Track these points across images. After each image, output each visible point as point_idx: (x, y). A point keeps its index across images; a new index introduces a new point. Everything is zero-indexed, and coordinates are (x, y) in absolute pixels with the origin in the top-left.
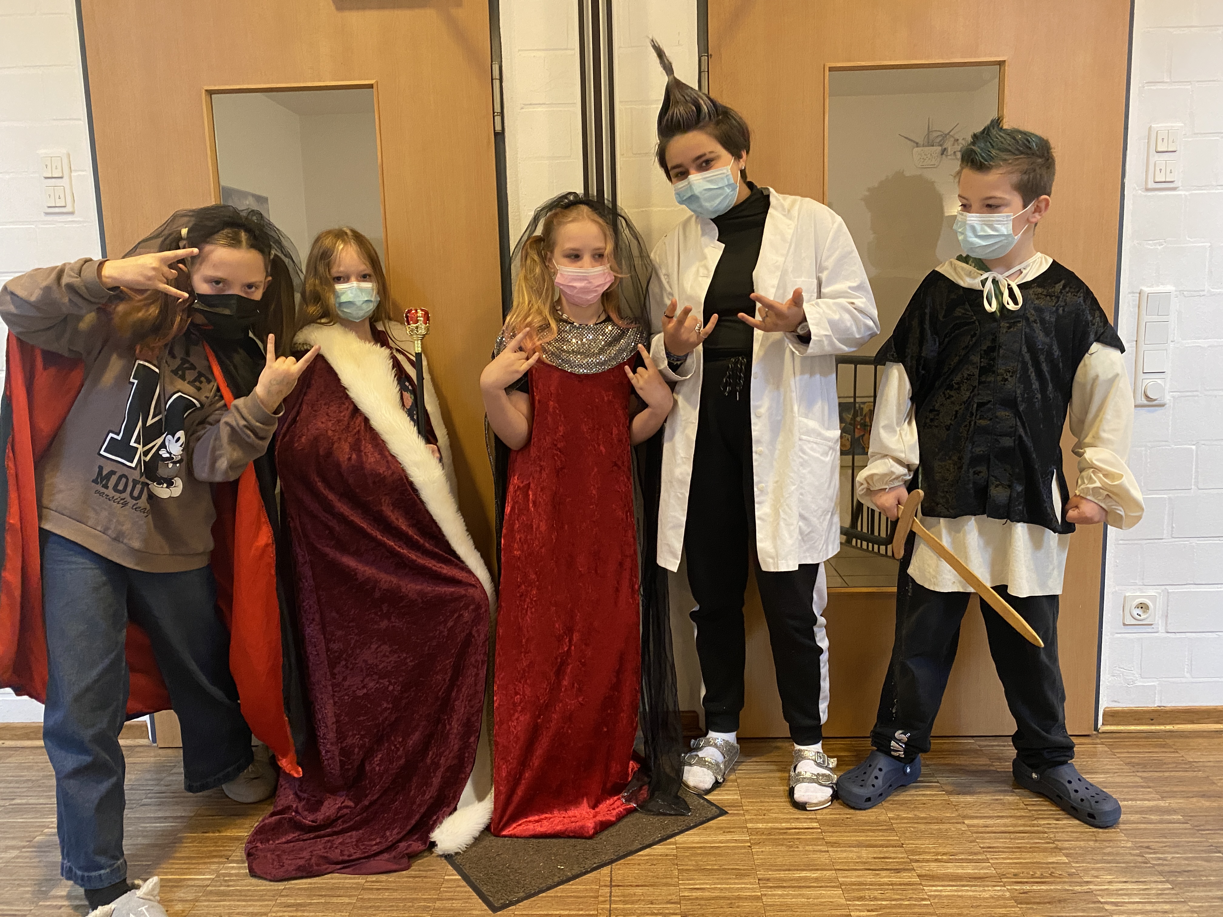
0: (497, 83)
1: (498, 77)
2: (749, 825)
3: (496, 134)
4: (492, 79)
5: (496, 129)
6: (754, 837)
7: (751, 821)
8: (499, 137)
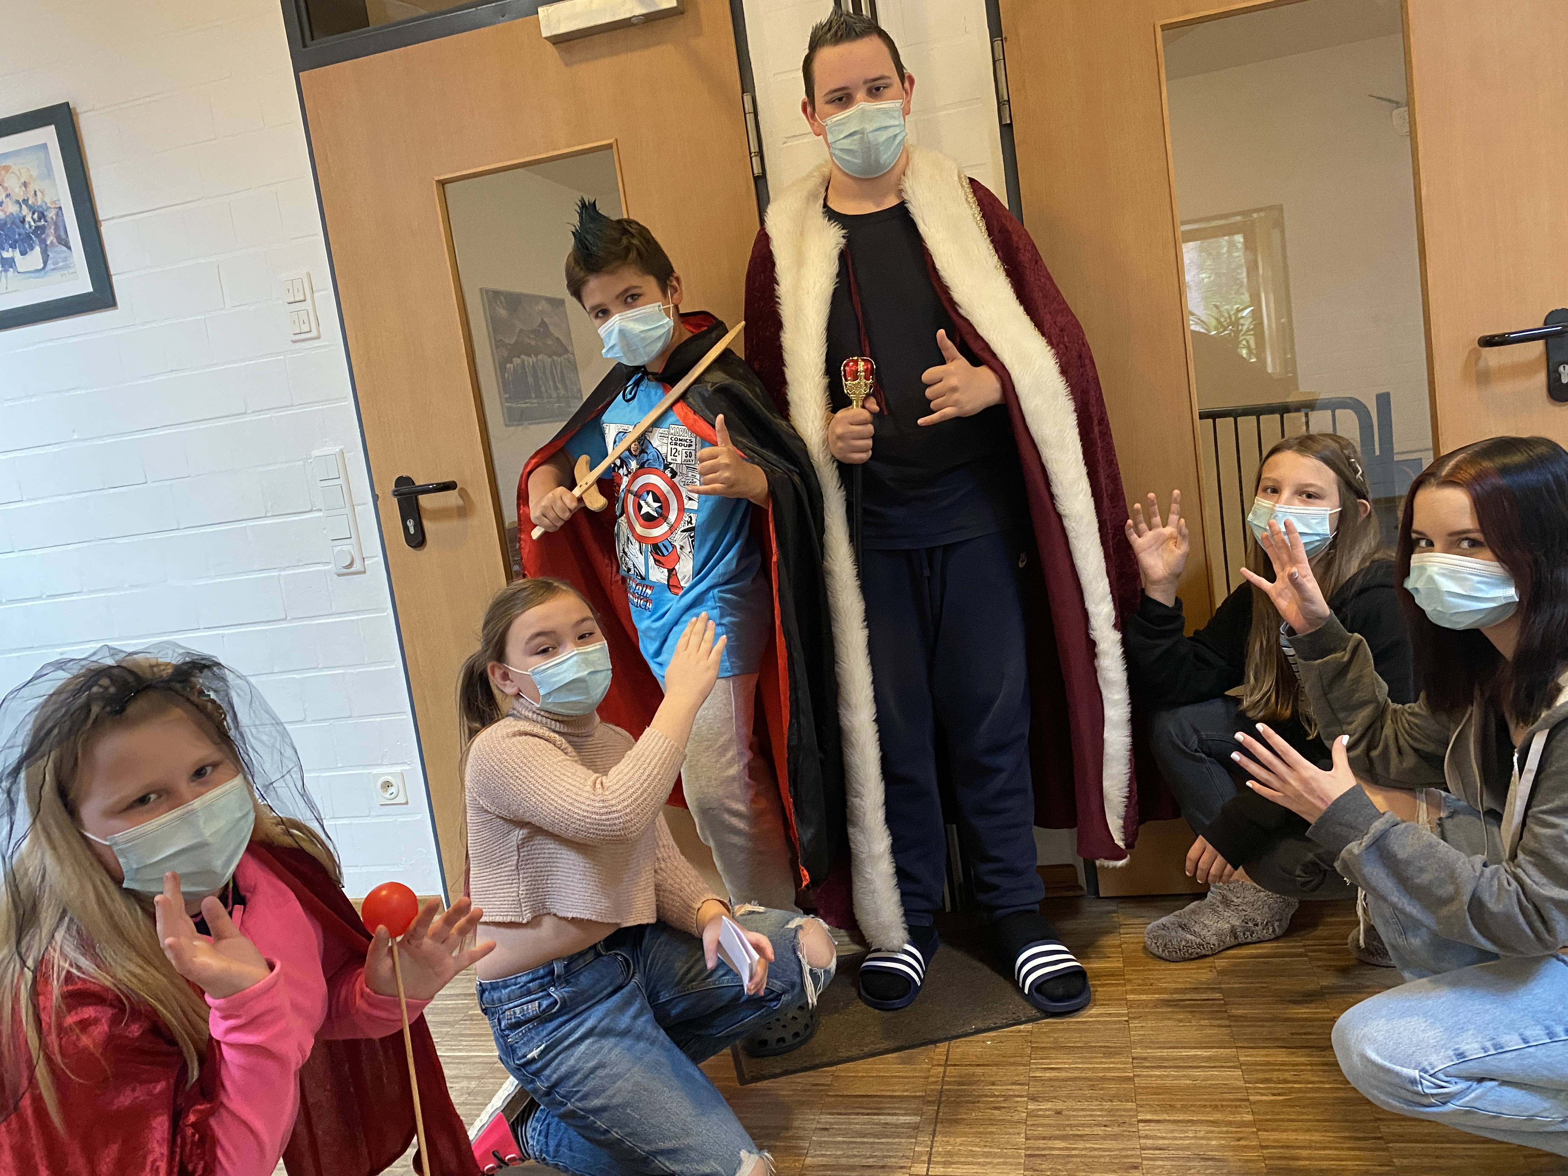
0: (750, 118)
1: (751, 110)
2: (1130, 997)
3: (756, 179)
4: (745, 114)
5: (756, 172)
6: (1133, 1010)
7: (1133, 992)
8: (760, 182)
